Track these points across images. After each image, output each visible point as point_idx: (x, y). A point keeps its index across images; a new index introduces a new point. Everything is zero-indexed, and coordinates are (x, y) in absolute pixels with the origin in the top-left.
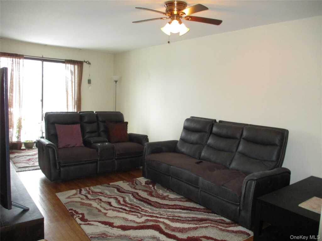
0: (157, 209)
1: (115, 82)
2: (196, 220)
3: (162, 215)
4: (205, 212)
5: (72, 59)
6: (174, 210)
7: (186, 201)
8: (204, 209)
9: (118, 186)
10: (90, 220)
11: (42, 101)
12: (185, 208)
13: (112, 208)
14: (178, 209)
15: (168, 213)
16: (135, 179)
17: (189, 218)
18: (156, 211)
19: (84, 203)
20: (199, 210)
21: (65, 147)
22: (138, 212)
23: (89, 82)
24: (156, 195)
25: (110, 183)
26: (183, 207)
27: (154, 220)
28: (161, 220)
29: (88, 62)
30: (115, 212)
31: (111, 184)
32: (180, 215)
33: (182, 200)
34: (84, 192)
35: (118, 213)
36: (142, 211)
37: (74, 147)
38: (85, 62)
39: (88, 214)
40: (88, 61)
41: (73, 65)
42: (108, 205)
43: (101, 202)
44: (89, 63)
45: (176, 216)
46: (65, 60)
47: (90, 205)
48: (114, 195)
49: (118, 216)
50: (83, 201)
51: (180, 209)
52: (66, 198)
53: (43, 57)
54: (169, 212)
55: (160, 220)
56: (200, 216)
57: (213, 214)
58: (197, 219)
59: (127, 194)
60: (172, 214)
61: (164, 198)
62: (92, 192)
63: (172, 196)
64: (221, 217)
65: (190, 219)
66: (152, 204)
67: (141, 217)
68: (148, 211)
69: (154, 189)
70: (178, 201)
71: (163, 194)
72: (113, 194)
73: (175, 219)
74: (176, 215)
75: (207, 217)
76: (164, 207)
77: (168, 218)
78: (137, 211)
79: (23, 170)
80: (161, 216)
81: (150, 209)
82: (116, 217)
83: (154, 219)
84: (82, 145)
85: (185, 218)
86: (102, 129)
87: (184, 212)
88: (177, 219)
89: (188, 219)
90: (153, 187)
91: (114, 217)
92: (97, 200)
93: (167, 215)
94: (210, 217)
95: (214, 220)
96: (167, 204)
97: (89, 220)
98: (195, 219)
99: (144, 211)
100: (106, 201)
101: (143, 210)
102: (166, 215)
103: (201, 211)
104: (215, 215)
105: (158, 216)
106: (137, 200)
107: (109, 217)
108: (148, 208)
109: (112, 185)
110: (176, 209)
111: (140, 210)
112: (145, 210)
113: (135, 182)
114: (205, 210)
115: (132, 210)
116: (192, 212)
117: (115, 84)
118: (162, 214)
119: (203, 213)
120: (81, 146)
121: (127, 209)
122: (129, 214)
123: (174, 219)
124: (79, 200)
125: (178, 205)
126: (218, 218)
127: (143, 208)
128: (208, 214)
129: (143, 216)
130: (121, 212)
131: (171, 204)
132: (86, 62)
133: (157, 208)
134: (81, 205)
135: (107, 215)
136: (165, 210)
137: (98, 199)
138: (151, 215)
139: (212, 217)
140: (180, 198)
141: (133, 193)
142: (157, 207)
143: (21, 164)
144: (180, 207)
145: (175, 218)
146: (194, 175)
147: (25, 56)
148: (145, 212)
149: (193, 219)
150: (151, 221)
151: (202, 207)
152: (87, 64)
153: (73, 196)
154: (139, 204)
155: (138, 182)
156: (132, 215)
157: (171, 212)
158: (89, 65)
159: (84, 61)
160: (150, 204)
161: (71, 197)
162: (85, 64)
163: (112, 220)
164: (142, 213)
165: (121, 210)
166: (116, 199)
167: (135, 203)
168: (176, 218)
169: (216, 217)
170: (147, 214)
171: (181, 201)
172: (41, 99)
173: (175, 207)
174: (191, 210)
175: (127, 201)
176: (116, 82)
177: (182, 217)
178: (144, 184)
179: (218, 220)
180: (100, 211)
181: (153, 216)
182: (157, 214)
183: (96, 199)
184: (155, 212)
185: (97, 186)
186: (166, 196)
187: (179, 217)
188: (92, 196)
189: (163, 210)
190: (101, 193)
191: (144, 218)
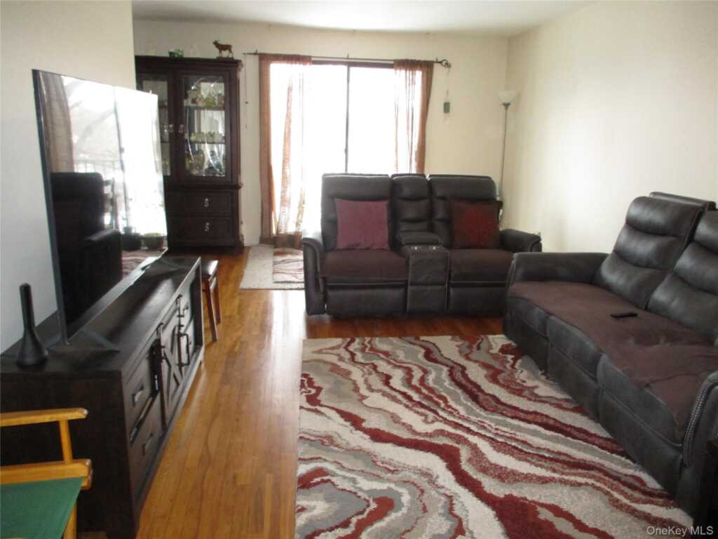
0: (483, 413)
1: (503, 107)
2: (563, 462)
3: (484, 428)
4: (603, 448)
5: (410, 58)
6: (522, 424)
7: (574, 410)
8: (606, 439)
9: (434, 344)
10: (325, 404)
11: (346, 151)
12: (558, 425)
13: (386, 389)
14: (536, 423)
15: (500, 428)
16: (482, 336)
17: (548, 451)
18: (478, 415)
19: (339, 367)
20: (590, 439)
21: (350, 249)
22: (435, 408)
23: (447, 107)
24: (504, 380)
25: (422, 335)
26: (551, 422)
27: (457, 435)
28: (473, 439)
29: (444, 63)
30: (386, 399)
31: (423, 338)
32: (528, 438)
33: (565, 405)
34: (355, 346)
35: (390, 402)
36: (443, 410)
37: (367, 249)
38: (437, 62)
39: (331, 391)
40: (444, 60)
41: (411, 72)
42: (382, 380)
43: (374, 372)
44: (447, 64)
45: (517, 440)
46: (395, 60)
47: (347, 374)
48: (409, 363)
49: (385, 409)
50: (340, 364)
51: (541, 424)
52: (315, 352)
53: (348, 59)
54: (506, 425)
55: (469, 439)
56: (579, 455)
57: (623, 459)
58: (568, 459)
59: (440, 366)
60: (512, 432)
61: (519, 391)
62: (372, 349)
63: (544, 390)
64: (640, 471)
65: (547, 455)
66: (481, 397)
67: (433, 422)
68: (458, 413)
69: (513, 366)
70: (551, 404)
71: (524, 382)
72: (409, 361)
73: (510, 445)
74: (519, 438)
75: (601, 461)
76: (504, 412)
77: (493, 439)
78: (432, 408)
79: (280, 287)
80: (480, 431)
81: (468, 409)
82: (379, 409)
83: (459, 432)
84: (386, 246)
85: (538, 448)
86: (440, 214)
87: (545, 435)
88: (515, 448)
89: (541, 453)
90: (512, 362)
91: (375, 408)
92: (367, 367)
93: (496, 432)
94: (607, 464)
95: (614, 474)
96: (517, 406)
97: (322, 403)
98: (562, 458)
99: (450, 410)
100: (383, 373)
101: (450, 407)
102: (493, 431)
103: (594, 444)
104: (628, 461)
105: (473, 428)
106: (453, 383)
107: (365, 406)
108: (462, 405)
109: (423, 341)
110: (529, 422)
111: (443, 405)
112: (453, 409)
113: (479, 342)
114: (609, 443)
115: (423, 402)
116: (569, 438)
117: (505, 111)
118: (486, 425)
119: (596, 448)
120: (383, 249)
121: (416, 397)
122: (412, 410)
123: (506, 443)
124: (334, 359)
125: (542, 415)
126: (630, 472)
127: (451, 403)
128: (609, 454)
129: (437, 420)
130: (398, 402)
131: (525, 409)
132: (441, 62)
133: (486, 410)
134: (332, 370)
135: (364, 401)
136: (501, 418)
137: (373, 364)
138: (457, 424)
139: (616, 464)
140: (561, 400)
141: (455, 366)
142: (486, 407)
143: (284, 275)
144: (545, 420)
145: (509, 443)
146: (591, 346)
147: (313, 59)
148: (451, 413)
149: (557, 457)
150: (449, 435)
151: (605, 434)
152: (443, 68)
153: (330, 351)
154: (449, 392)
155: (484, 345)
156: (417, 413)
157: (513, 427)
158: (447, 69)
159: (435, 60)
160: (475, 398)
161: (324, 351)
162: (437, 68)
163: (367, 413)
164: (441, 413)
165: (400, 397)
166: (409, 371)
167: (441, 390)
168: (514, 444)
169: (626, 466)
170: (451, 418)
171: (559, 406)
172: (345, 148)
173: (530, 417)
174: (567, 434)
175: (428, 380)
176: (507, 105)
177: (530, 446)
178: (495, 350)
179: (626, 475)
180: (356, 389)
181: (461, 425)
182: (474, 423)
183: (367, 364)
184: (473, 418)
185: (390, 338)
186: (529, 388)
187: (524, 442)
188: (363, 357)
189: (496, 417)
190: (386, 354)
191: (439, 426)
